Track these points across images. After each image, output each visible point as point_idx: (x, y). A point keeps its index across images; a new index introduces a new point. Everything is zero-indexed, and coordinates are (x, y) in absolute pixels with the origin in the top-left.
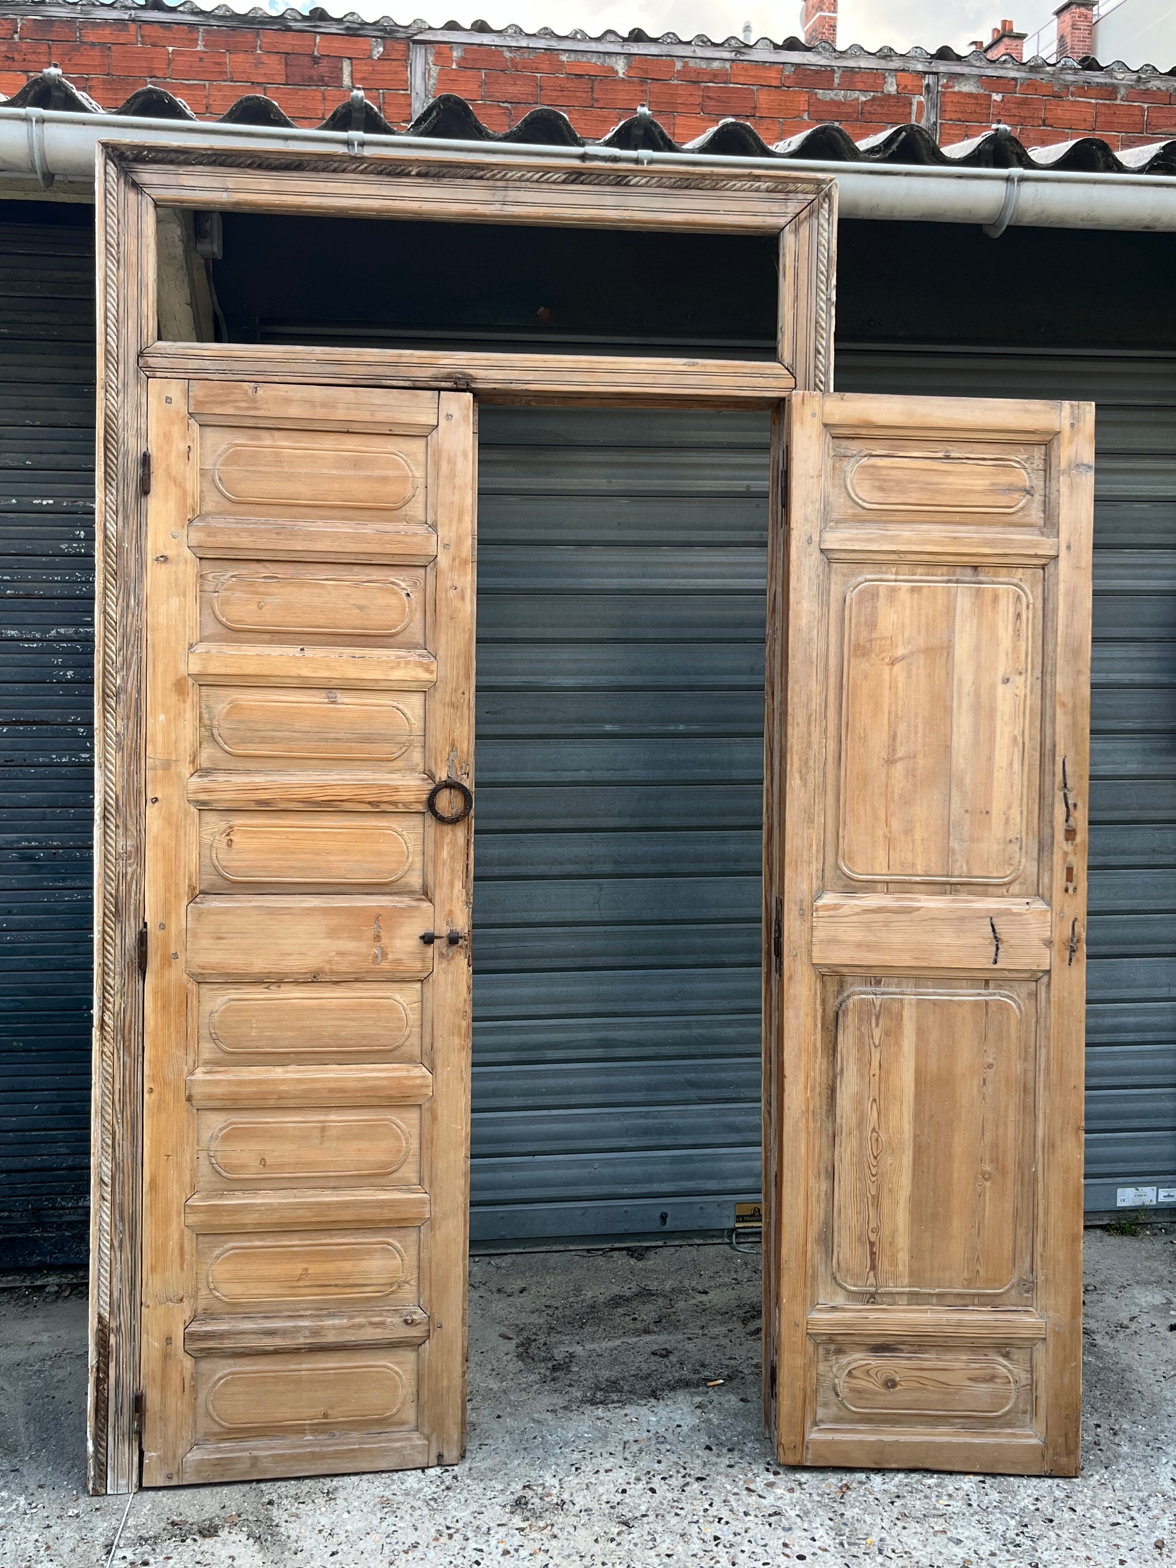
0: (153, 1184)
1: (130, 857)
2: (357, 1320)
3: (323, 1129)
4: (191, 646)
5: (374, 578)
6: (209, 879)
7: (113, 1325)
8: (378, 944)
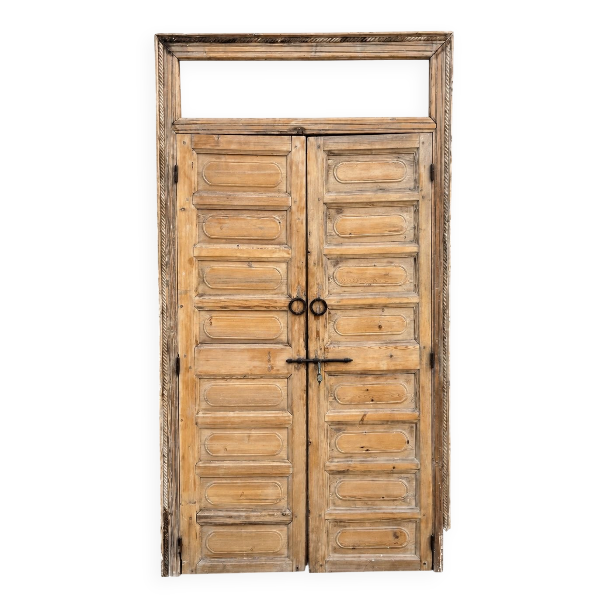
0: (183, 457)
1: (171, 329)
2: (263, 513)
3: (249, 437)
4: (194, 245)
5: (265, 216)
6: (203, 337)
7: (170, 511)
8: (270, 363)
